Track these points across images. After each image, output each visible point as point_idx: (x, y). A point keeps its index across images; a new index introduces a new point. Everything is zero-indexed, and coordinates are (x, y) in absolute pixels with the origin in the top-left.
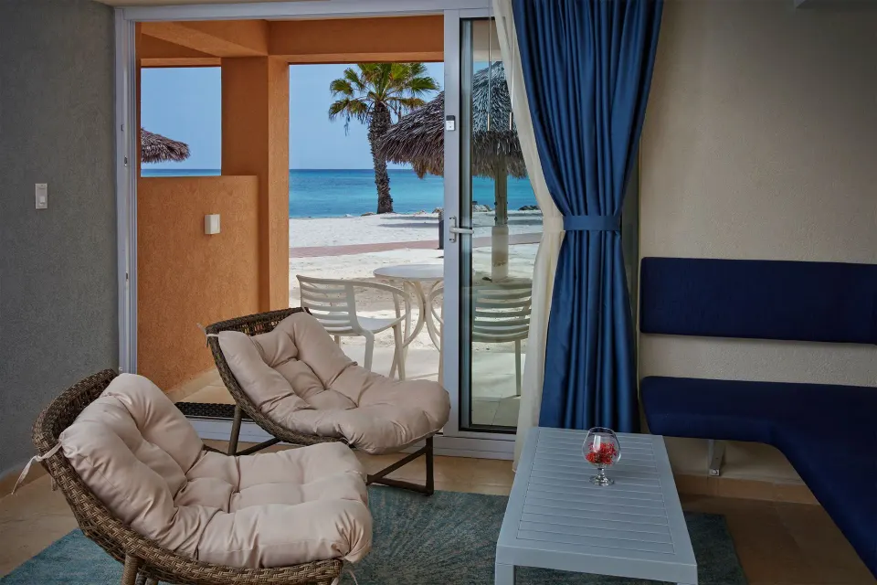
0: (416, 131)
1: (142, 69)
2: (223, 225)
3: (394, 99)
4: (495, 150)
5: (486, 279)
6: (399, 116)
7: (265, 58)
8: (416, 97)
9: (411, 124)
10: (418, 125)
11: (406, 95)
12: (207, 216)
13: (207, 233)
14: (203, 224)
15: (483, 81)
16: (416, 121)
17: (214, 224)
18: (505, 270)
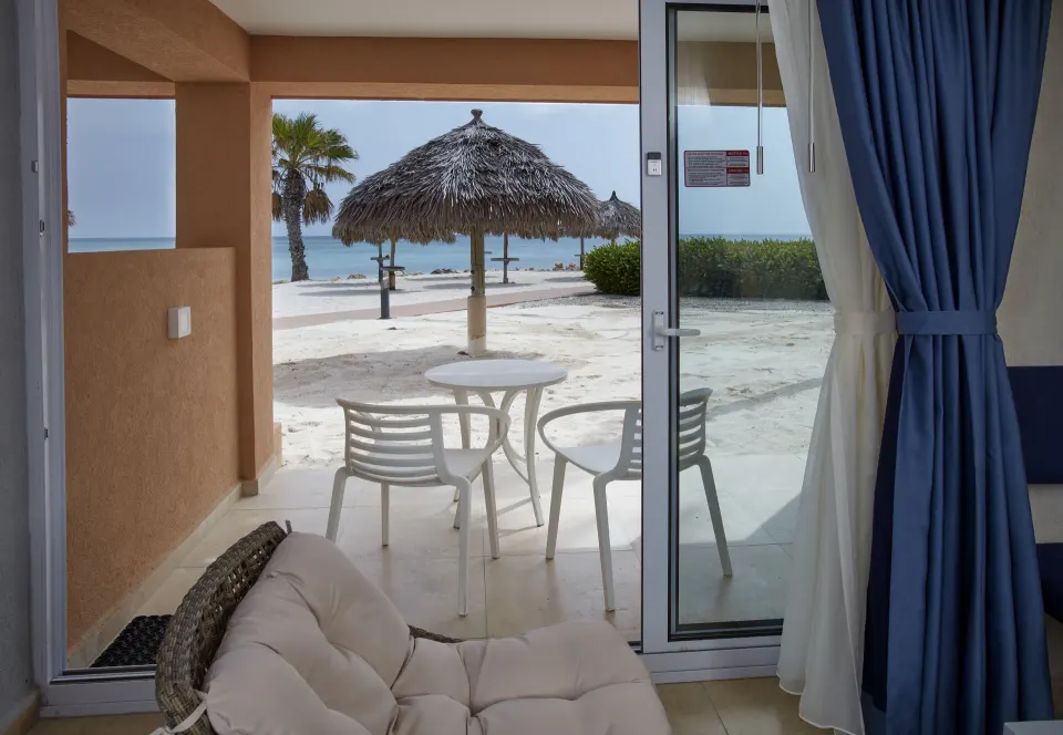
0: (387, 194)
1: (69, 100)
2: (194, 323)
3: (309, 166)
4: (487, 213)
5: (463, 353)
6: (315, 184)
7: (247, 85)
8: (333, 164)
9: (379, 186)
10: (389, 186)
11: (323, 163)
12: (171, 310)
13: (172, 336)
14: (167, 324)
15: (462, 140)
16: (385, 182)
17: (184, 323)
18: (483, 344)
